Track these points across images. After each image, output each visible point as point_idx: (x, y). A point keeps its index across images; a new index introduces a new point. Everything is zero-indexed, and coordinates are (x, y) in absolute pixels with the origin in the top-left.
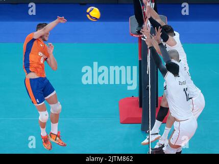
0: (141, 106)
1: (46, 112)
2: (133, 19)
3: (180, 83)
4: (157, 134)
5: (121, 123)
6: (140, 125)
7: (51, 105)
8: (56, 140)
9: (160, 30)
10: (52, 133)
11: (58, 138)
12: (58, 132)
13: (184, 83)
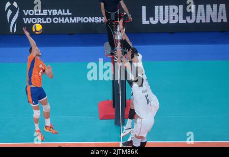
0: (114, 107)
1: (39, 111)
2: (107, 44)
3: (143, 92)
4: (130, 128)
5: (100, 119)
6: (114, 120)
7: (43, 106)
8: (50, 130)
9: (130, 51)
10: (47, 126)
11: (51, 129)
12: (51, 125)
13: (146, 91)
